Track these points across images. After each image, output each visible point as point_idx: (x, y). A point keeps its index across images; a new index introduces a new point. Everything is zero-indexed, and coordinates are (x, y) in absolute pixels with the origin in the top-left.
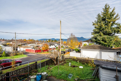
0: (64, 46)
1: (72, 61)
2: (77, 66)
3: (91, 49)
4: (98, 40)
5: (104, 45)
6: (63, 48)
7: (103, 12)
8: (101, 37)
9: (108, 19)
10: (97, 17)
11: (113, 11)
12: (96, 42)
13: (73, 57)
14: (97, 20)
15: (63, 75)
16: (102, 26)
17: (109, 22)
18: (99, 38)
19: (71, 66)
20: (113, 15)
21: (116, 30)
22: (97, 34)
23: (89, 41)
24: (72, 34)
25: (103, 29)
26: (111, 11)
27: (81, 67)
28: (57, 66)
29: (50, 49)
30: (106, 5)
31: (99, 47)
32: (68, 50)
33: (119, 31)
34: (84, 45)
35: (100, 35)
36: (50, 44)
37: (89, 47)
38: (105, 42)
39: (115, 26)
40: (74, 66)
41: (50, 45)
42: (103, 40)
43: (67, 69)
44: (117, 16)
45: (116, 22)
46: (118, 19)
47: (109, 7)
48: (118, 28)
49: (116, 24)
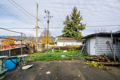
4: (70, 35)
7: (73, 12)
8: (71, 32)
9: (76, 18)
10: (67, 18)
11: (79, 13)
12: (68, 36)
15: (54, 55)
17: (77, 21)
18: (70, 33)
20: (79, 16)
23: (62, 37)
25: (73, 26)
26: (77, 13)
27: (65, 51)
33: (82, 28)
35: (71, 31)
38: (74, 36)
40: (58, 52)
42: (72, 35)
44: (81, 17)
45: (80, 22)
46: (82, 19)
47: (77, 9)
48: (82, 26)
49: (80, 24)
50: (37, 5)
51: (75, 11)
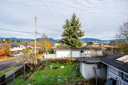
0: (32, 48)
1: (51, 63)
2: (59, 67)
3: (64, 49)
4: (68, 42)
5: (72, 46)
6: (32, 50)
7: (72, 18)
8: (71, 39)
9: (75, 25)
10: (66, 22)
11: (78, 20)
12: (67, 43)
13: (51, 59)
14: (66, 24)
15: (51, 80)
16: (71, 30)
17: (76, 28)
18: (69, 40)
19: (53, 69)
20: (78, 23)
21: (80, 34)
22: (67, 37)
24: (44, 35)
25: (72, 33)
26: (76, 19)
27: (62, 67)
28: (35, 72)
29: (13, 52)
30: (74, 14)
31: (70, 47)
32: (38, 52)
33: (81, 36)
34: (57, 46)
35: (70, 38)
36: (13, 45)
37: (63, 47)
38: (73, 43)
39: (78, 32)
40: (56, 68)
41: (12, 47)
42: (72, 42)
43: (51, 72)
44: (80, 24)
46: (80, 27)
47: (76, 16)
48: (80, 33)
49: (79, 30)
50: (36, 18)
51: (74, 17)
